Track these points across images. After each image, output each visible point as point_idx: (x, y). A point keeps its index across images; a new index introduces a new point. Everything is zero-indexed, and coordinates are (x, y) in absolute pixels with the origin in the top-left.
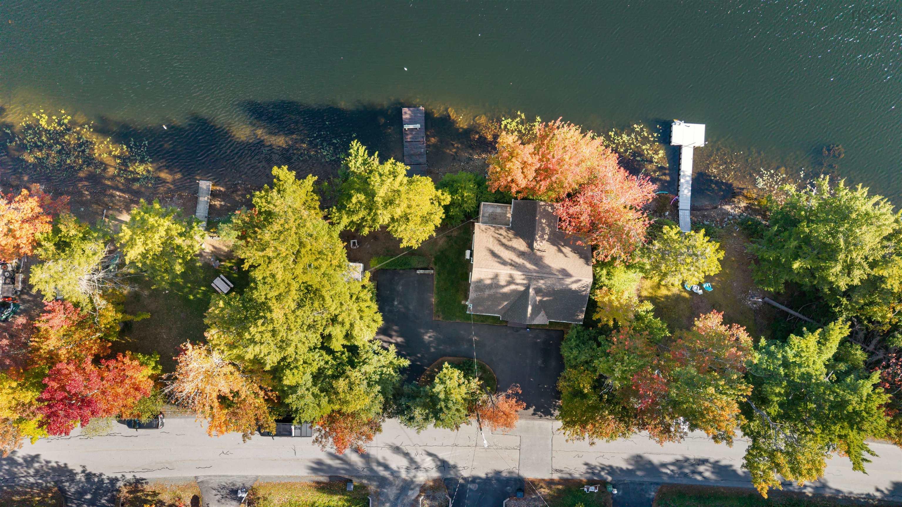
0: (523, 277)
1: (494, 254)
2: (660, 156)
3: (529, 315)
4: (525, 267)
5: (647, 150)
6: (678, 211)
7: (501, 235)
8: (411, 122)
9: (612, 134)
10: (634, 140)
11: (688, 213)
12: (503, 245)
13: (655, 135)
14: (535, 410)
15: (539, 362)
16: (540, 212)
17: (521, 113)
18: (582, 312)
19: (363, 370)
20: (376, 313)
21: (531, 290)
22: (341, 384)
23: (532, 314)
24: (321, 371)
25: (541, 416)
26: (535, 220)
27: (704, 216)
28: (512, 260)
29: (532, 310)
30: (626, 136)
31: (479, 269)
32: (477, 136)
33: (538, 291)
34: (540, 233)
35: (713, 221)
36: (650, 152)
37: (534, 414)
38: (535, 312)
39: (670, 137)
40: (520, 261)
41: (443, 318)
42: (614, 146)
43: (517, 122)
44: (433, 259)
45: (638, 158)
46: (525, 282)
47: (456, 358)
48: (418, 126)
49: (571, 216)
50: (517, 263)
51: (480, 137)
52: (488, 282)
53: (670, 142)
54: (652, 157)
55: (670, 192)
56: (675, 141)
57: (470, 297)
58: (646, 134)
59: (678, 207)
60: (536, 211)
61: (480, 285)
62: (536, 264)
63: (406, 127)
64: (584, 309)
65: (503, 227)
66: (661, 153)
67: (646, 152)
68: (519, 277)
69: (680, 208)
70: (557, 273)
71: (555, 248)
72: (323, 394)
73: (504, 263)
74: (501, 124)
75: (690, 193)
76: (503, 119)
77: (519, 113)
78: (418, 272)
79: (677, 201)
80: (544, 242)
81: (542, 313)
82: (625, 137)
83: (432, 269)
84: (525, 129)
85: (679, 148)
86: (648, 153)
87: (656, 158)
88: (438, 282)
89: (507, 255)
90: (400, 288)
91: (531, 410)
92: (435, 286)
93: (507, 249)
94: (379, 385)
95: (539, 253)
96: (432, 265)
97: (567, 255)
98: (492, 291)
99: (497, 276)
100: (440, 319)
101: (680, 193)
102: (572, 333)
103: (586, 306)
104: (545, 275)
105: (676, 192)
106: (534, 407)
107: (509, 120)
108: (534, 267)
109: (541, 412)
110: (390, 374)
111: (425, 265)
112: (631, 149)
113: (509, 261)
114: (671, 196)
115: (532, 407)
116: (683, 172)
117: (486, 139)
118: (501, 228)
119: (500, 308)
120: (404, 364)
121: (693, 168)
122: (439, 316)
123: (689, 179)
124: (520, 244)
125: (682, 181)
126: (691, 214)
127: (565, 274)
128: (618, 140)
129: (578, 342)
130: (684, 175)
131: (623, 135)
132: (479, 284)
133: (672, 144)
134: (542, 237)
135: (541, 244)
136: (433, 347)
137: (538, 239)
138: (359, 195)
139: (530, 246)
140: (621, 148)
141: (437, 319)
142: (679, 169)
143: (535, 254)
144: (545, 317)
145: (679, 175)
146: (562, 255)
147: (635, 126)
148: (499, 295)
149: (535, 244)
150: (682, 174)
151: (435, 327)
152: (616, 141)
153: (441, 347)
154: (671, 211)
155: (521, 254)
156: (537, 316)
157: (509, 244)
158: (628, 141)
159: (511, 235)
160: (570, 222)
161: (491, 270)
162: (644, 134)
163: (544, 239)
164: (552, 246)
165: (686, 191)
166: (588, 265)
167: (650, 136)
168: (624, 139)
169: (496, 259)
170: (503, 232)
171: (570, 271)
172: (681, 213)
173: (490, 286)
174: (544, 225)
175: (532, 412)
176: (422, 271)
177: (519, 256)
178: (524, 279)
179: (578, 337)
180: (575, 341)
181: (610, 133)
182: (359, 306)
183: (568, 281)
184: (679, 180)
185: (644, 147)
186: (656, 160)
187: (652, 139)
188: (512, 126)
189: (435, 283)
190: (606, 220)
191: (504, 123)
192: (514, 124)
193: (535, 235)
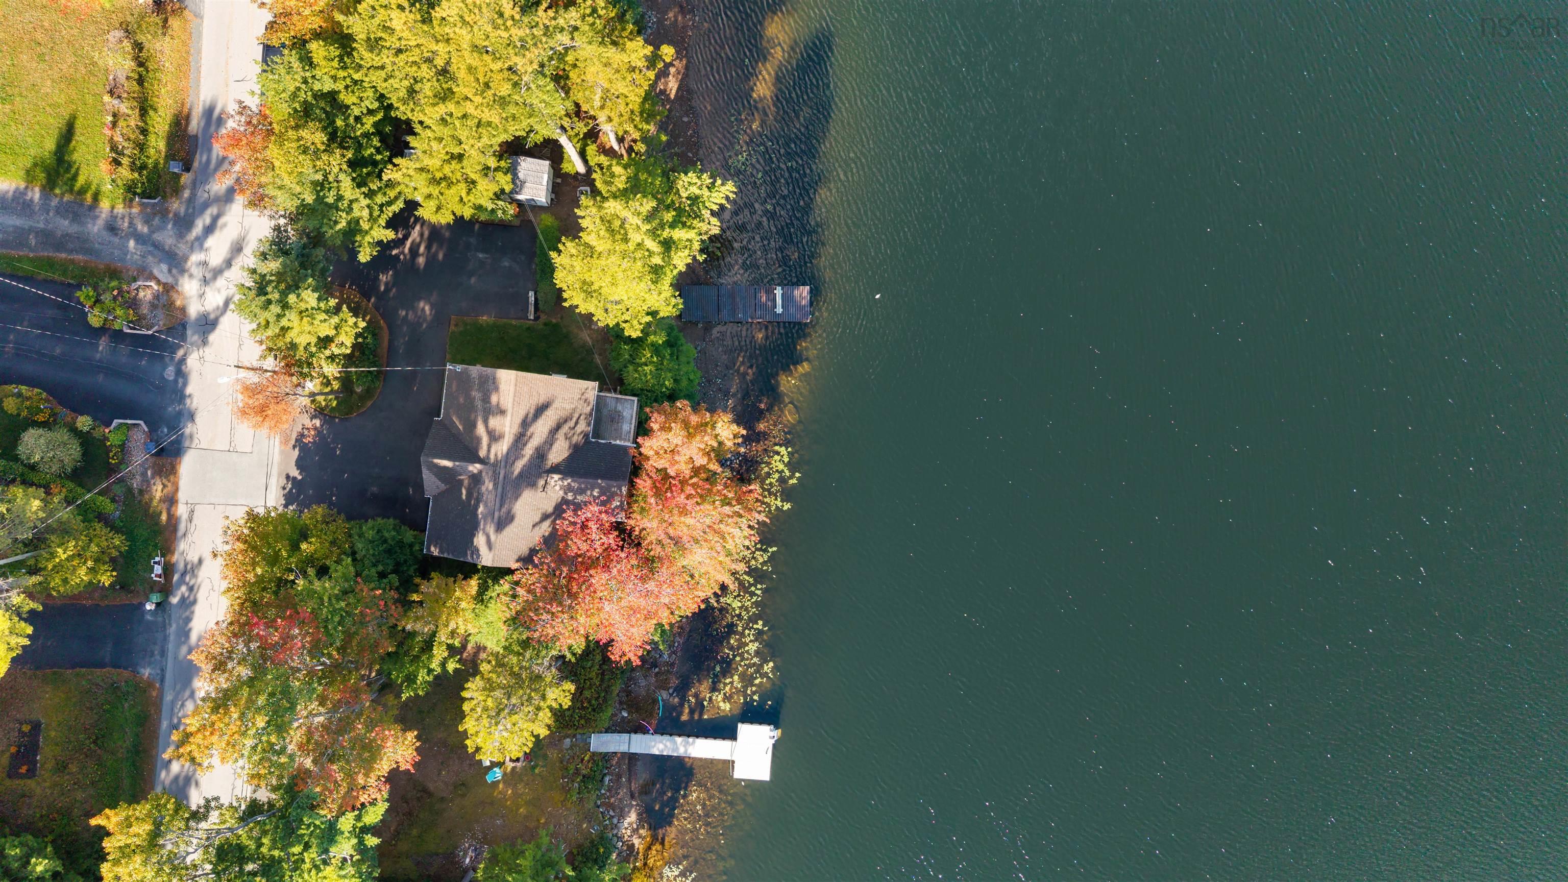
0: (500, 456)
1: (541, 409)
2: (721, 704)
3: (436, 461)
4: (517, 458)
5: (732, 683)
6: (629, 732)
7: (577, 423)
8: (786, 299)
9: (759, 625)
10: (747, 662)
11: (624, 748)
12: (558, 427)
13: (756, 697)
14: (294, 478)
15: (375, 489)
16: (609, 487)
17: (798, 479)
18: (441, 551)
19: (342, 176)
20: (454, 214)
21: (478, 466)
22: (316, 137)
23: (437, 466)
24: (344, 109)
25: (284, 488)
26: (597, 478)
27: (619, 776)
28: (530, 437)
29: (445, 468)
30: (755, 648)
31: (513, 382)
32: (762, 406)
33: (476, 479)
34: (575, 485)
35: (609, 790)
36: (727, 688)
37: (288, 477)
38: (442, 473)
39: (752, 722)
40: (529, 451)
41: (453, 332)
42: (740, 629)
43: (783, 471)
44: (554, 321)
45: (718, 669)
46: (492, 456)
47: (385, 350)
48: (779, 310)
49: (584, 526)
50: (525, 445)
51: (761, 412)
52: (494, 399)
53: (743, 722)
54: (719, 691)
55: (661, 720)
56: (744, 729)
57: (471, 367)
58: (757, 681)
59: (636, 733)
60: (611, 479)
61: (488, 386)
62: (521, 475)
63: (778, 292)
64: (445, 555)
65: (590, 429)
66: (726, 707)
67: (728, 681)
68: (502, 448)
69: (633, 736)
70: (504, 510)
71: (550, 509)
72: (297, 106)
73: (526, 424)
74: (781, 446)
75: (657, 753)
76: (790, 449)
77: (797, 475)
78: (531, 294)
79: (644, 731)
80: (561, 493)
81: (443, 487)
82: (753, 647)
83: (537, 318)
84: (771, 484)
85: (731, 734)
86: (725, 684)
87: (718, 698)
88: (515, 326)
89: (540, 430)
90: (507, 264)
91: (295, 473)
92: (509, 321)
93: (551, 432)
94: (315, 200)
95: (541, 482)
96: (543, 318)
97: (537, 528)
98: (479, 404)
99: (502, 412)
100: (452, 328)
101: (658, 737)
102: (409, 535)
103: (450, 557)
104: (500, 489)
105: (662, 730)
106: (300, 477)
107: (786, 460)
108: (516, 472)
109: (291, 490)
110: (336, 222)
111: (541, 306)
112: (734, 656)
113: (529, 433)
114: (654, 722)
115: (300, 474)
116: (693, 743)
117: (758, 420)
118: (589, 425)
119: (454, 419)
120: (362, 253)
121: (701, 759)
122: (456, 325)
123: (681, 752)
124: (559, 453)
125: (679, 740)
126: (623, 754)
127: (503, 523)
128: (749, 635)
129: (390, 541)
130: (688, 742)
131: (757, 644)
132: (491, 382)
133: (740, 725)
134: (568, 489)
135: (557, 488)
136: (407, 314)
137: (566, 483)
138: (624, 178)
139: (555, 469)
140: (736, 640)
141: (452, 322)
142: (697, 737)
143: (539, 476)
144: (436, 492)
145: (689, 736)
146: (537, 519)
147: (771, 664)
148: (473, 416)
149: (556, 477)
150: (691, 740)
151: (440, 318)
152: (747, 632)
153: (405, 328)
154: (629, 722)
155: (540, 455)
156: (436, 475)
157: (560, 435)
158: (747, 652)
159: (575, 439)
160: (574, 524)
161: (511, 400)
162: (756, 678)
163: (566, 493)
164: (554, 504)
165: (661, 746)
166: (517, 561)
167: (754, 689)
168: (751, 644)
169: (532, 411)
170: (582, 427)
171: (510, 530)
172: (625, 736)
173: (486, 399)
174: (589, 493)
175: (291, 475)
176: (532, 299)
177: (537, 449)
178: (496, 455)
179: (401, 544)
180: (393, 538)
181: (760, 622)
182: (458, 181)
183: (491, 529)
184: (680, 736)
185: (736, 678)
186: (714, 698)
187: (749, 692)
188: (778, 463)
189: (514, 322)
190: (574, 578)
191: (782, 450)
192: (781, 467)
193: (572, 477)
